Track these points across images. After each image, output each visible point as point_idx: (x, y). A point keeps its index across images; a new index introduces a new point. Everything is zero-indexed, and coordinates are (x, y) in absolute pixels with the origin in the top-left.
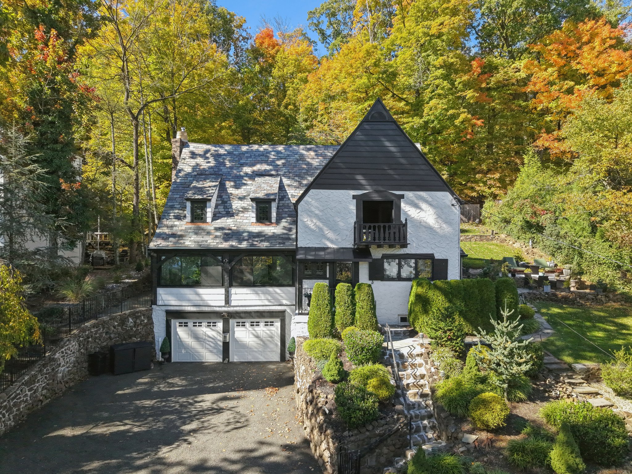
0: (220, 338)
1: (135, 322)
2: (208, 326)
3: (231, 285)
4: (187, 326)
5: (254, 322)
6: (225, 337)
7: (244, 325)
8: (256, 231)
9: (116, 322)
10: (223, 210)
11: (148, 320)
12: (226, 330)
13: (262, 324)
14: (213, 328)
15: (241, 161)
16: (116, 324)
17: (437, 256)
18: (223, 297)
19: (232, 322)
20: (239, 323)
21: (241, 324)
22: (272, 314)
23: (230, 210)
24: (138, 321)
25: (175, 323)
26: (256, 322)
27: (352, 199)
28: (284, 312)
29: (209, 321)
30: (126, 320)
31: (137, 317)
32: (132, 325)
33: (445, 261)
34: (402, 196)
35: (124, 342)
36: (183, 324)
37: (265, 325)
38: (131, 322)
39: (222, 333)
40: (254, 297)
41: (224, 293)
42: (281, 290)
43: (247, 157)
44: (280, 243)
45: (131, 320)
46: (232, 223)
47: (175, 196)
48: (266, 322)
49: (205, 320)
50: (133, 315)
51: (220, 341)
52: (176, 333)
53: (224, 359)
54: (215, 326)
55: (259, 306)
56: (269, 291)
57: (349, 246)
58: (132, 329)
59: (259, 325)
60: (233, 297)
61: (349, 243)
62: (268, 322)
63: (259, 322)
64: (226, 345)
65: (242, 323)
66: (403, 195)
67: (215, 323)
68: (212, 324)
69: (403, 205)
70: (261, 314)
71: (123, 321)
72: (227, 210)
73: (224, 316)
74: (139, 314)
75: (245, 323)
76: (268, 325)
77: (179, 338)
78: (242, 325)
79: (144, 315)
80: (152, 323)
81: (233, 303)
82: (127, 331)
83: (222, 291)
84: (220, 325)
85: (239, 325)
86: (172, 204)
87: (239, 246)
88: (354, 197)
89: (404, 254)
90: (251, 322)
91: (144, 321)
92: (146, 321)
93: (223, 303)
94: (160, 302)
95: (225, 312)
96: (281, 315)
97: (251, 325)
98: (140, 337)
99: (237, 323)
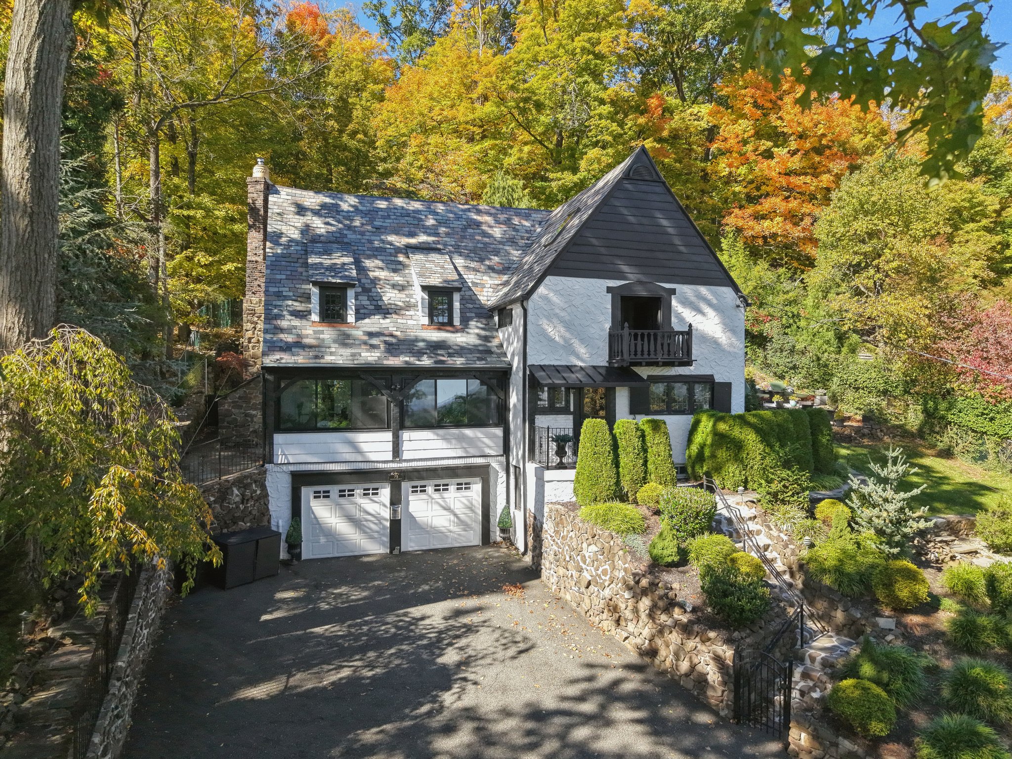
0: (386, 514)
1: (243, 495)
2: (365, 494)
3: (402, 427)
4: (328, 497)
5: (439, 485)
6: (395, 512)
7: (425, 491)
8: (435, 339)
9: (212, 496)
10: (368, 303)
11: (262, 490)
12: (395, 500)
13: (452, 488)
14: (375, 498)
15: (375, 223)
16: (212, 499)
17: (718, 379)
18: (390, 447)
19: (406, 486)
20: (417, 487)
21: (419, 489)
22: (471, 471)
23: (380, 303)
24: (248, 493)
25: (307, 492)
26: (444, 485)
27: (605, 293)
28: (487, 467)
29: (367, 486)
30: (229, 491)
31: (246, 486)
32: (237, 499)
33: (728, 386)
34: (673, 292)
35: (225, 531)
36: (322, 494)
37: (458, 489)
38: (237, 495)
39: (388, 504)
40: (441, 444)
41: (391, 439)
42: (482, 433)
43: (384, 217)
44: (480, 359)
45: (236, 491)
46: (392, 324)
47: (278, 277)
48: (458, 484)
49: (360, 486)
50: (240, 483)
51: (386, 520)
52: (310, 509)
53: (392, 549)
54: (377, 494)
55: (448, 458)
56: (463, 434)
57: (602, 364)
58: (238, 507)
59: (447, 489)
60: (406, 446)
61: (602, 360)
62: (461, 484)
63: (447, 485)
64: (396, 525)
65: (421, 487)
66: (675, 290)
67: (377, 489)
68: (371, 492)
69: (674, 303)
70: (452, 472)
71: (223, 493)
72: (375, 303)
73: (393, 477)
74: (249, 481)
75: (425, 486)
76: (461, 489)
77: (316, 518)
78: (421, 491)
79: (255, 482)
80: (267, 495)
81: (406, 456)
82: (230, 510)
83: (388, 436)
84: (385, 493)
85: (417, 491)
86: (276, 289)
87: (417, 362)
88: (609, 290)
89: (676, 376)
90: (436, 486)
91: (255, 491)
92: (258, 492)
93: (389, 456)
94: (280, 459)
95: (394, 471)
96: (482, 473)
97: (436, 490)
98: (251, 521)
99: (413, 487)
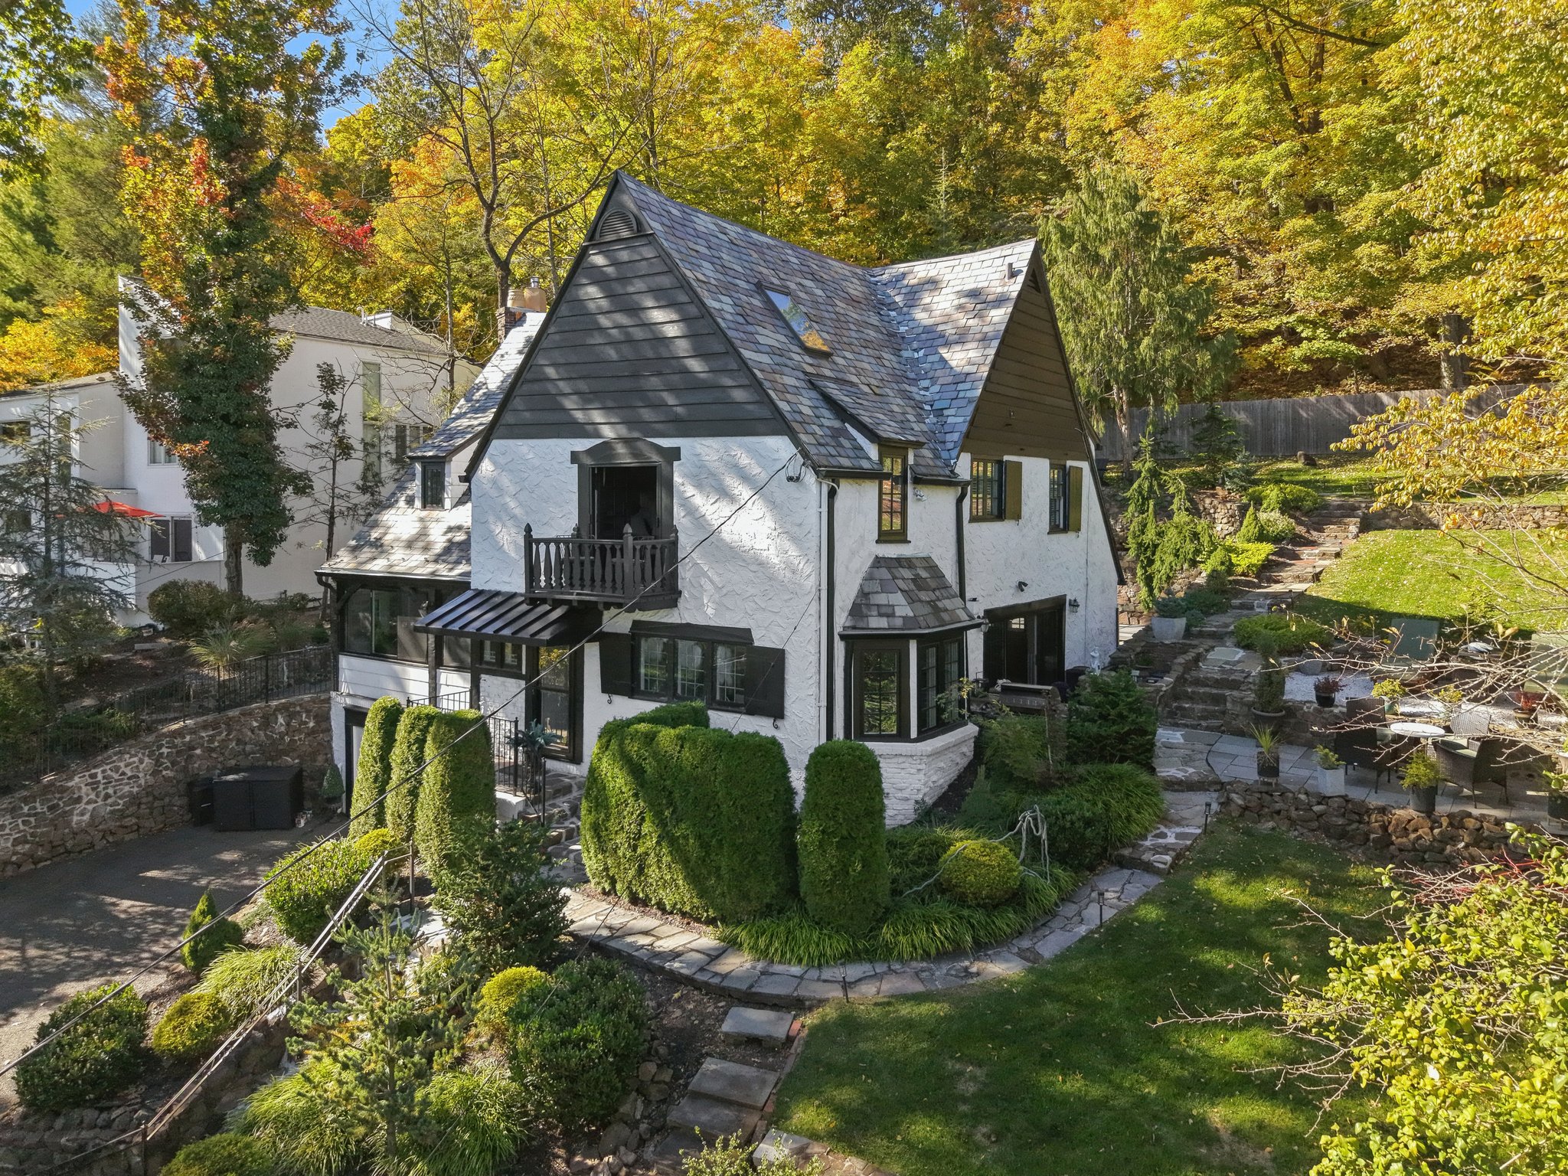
1: (288, 724)
9: (256, 721)
11: (317, 723)
16: (255, 724)
24: (294, 723)
27: (568, 464)
30: (272, 718)
31: (294, 716)
32: (283, 729)
33: (777, 657)
34: (675, 454)
35: (269, 763)
38: (282, 724)
45: (281, 720)
50: (286, 710)
58: (282, 738)
66: (678, 449)
69: (678, 478)
71: (267, 720)
74: (298, 709)
79: (308, 712)
80: (327, 729)
82: (274, 741)
88: (575, 457)
91: (306, 723)
92: (311, 724)
94: (344, 688)
98: (300, 757)
